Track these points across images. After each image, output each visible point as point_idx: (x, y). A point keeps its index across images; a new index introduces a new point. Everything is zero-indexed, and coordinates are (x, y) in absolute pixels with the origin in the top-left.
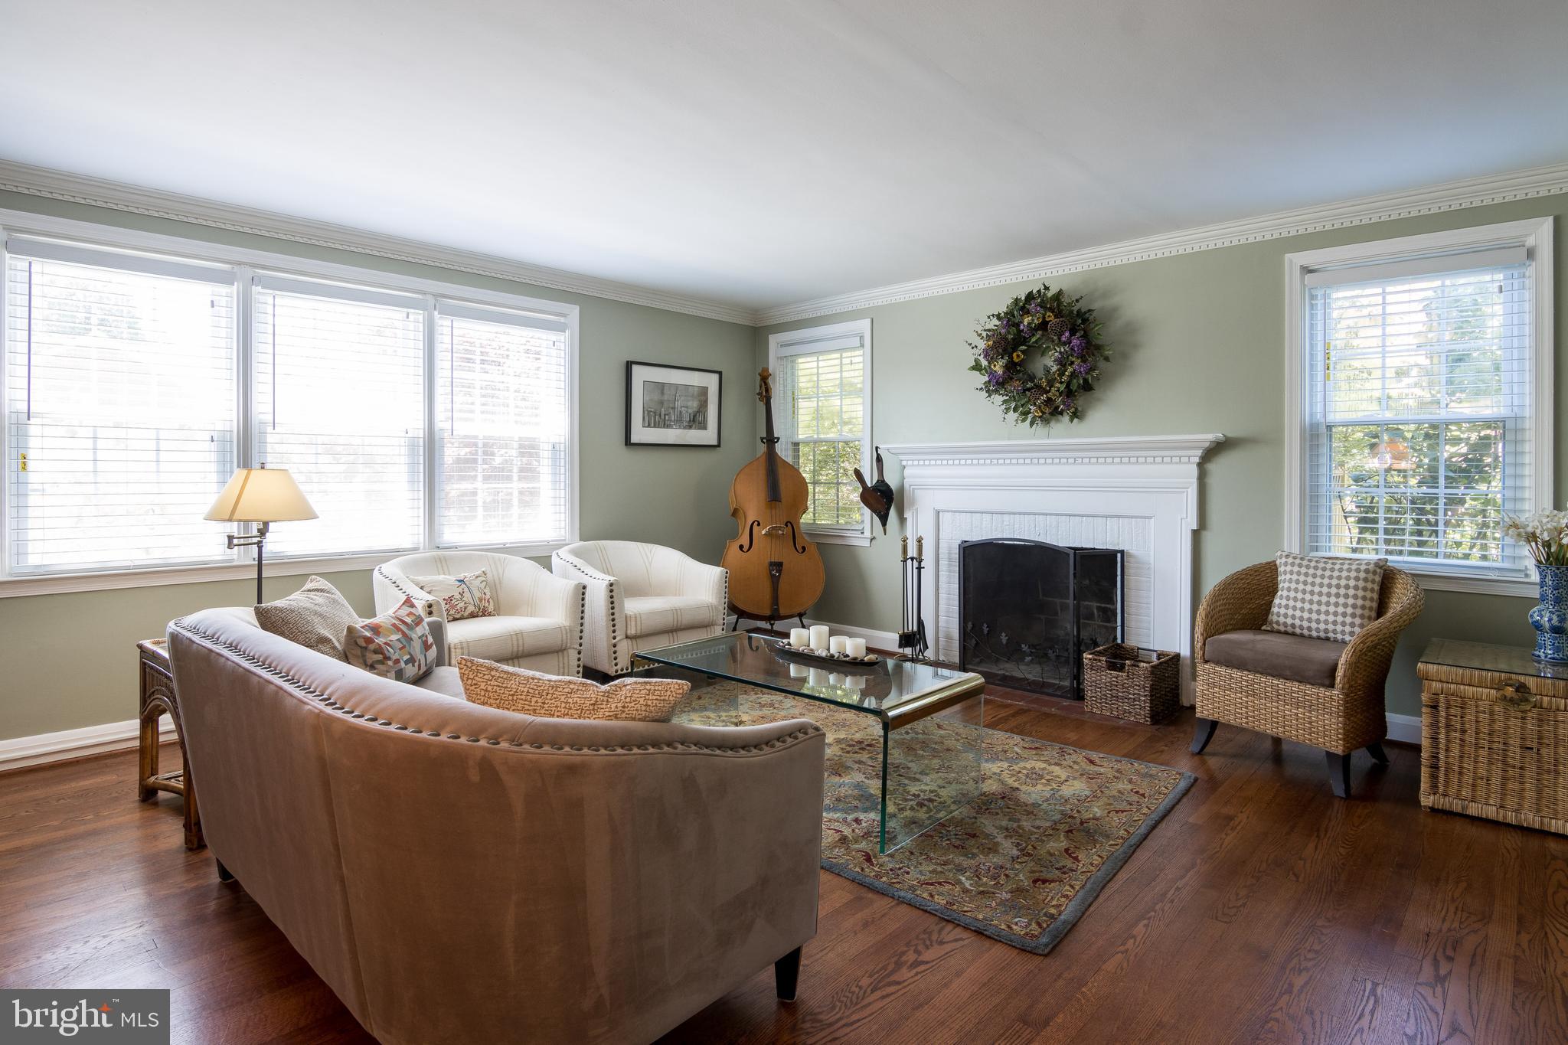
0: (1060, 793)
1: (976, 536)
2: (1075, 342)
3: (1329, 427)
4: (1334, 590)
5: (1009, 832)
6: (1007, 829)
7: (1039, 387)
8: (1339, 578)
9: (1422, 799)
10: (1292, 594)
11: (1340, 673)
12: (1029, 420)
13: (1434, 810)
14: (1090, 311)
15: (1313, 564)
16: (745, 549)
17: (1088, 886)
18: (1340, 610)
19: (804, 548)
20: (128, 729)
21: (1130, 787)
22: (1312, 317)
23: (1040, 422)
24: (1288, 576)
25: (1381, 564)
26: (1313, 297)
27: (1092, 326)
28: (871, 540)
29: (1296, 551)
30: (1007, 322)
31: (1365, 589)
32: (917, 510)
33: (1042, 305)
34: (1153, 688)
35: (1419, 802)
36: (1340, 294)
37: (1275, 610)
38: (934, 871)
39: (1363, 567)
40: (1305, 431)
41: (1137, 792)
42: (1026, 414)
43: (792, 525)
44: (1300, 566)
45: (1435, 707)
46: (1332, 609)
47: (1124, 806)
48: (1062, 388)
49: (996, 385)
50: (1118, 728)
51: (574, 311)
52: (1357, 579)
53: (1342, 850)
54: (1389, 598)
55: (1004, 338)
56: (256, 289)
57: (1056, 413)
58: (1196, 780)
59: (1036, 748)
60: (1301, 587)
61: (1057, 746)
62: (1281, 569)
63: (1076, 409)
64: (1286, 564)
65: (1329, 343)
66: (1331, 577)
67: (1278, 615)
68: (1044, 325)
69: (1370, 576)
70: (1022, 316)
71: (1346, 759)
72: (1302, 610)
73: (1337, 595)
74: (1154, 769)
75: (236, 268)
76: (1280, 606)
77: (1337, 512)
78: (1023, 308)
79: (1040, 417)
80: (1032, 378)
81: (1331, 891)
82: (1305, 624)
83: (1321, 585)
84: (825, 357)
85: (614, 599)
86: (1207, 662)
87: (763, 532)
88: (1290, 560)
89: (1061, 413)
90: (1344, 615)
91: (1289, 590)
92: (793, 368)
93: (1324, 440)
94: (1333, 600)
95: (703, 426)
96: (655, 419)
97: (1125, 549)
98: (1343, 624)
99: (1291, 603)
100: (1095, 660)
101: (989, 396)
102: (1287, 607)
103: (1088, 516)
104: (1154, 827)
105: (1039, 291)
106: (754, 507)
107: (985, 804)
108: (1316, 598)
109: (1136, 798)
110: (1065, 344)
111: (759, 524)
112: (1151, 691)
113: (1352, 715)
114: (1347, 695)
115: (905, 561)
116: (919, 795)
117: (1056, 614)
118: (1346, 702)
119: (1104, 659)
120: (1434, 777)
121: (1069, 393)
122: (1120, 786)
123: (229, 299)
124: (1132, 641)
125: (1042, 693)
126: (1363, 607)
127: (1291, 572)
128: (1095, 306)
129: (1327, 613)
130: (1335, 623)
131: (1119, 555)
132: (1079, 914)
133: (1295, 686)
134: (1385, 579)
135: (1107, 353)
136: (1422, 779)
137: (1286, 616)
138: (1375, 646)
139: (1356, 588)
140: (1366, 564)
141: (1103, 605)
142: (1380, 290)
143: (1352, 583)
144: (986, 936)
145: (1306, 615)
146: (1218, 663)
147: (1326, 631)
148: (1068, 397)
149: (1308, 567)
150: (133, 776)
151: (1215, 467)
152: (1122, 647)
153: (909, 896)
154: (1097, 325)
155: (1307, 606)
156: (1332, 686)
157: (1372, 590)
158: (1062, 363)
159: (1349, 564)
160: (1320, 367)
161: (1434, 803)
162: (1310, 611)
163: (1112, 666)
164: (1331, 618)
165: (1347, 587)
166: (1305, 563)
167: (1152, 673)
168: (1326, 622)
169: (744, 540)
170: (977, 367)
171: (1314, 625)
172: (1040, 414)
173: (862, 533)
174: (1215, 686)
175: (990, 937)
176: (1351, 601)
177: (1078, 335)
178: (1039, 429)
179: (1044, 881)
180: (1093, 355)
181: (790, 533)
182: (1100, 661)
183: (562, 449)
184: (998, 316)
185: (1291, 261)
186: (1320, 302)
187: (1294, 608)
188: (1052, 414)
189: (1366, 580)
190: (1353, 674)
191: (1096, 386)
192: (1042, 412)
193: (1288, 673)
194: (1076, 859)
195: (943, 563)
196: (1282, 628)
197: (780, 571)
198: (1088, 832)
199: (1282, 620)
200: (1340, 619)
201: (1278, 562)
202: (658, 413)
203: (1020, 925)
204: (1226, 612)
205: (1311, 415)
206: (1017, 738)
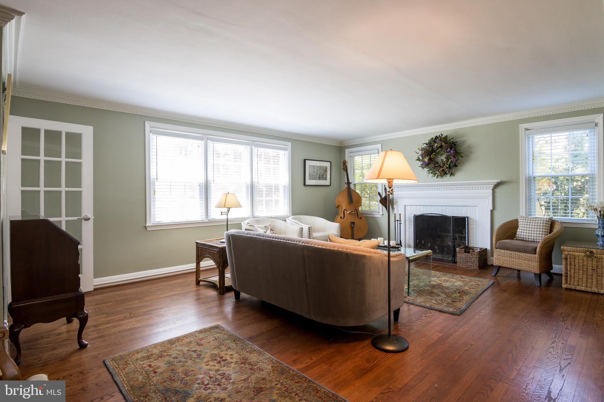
0: (454, 284)
1: (418, 213)
2: (452, 152)
3: (534, 178)
4: (536, 227)
5: (442, 293)
6: (442, 292)
7: (440, 166)
8: (538, 223)
9: (563, 286)
10: (523, 228)
11: (538, 250)
12: (436, 176)
13: (566, 289)
14: (456, 142)
15: (529, 219)
16: (342, 218)
17: (467, 303)
18: (538, 232)
19: (361, 218)
20: (193, 266)
21: (475, 283)
22: (528, 144)
23: (440, 177)
24: (522, 223)
25: (551, 219)
26: (529, 138)
27: (457, 146)
28: (382, 215)
29: (524, 215)
30: (429, 145)
31: (546, 226)
32: (398, 205)
33: (441, 140)
34: (479, 258)
35: (562, 287)
36: (538, 136)
37: (518, 233)
38: (424, 300)
39: (545, 220)
40: (526, 179)
41: (477, 284)
42: (435, 174)
43: (357, 210)
44: (525, 220)
45: (566, 259)
46: (535, 232)
47: (474, 287)
48: (448, 166)
49: (425, 165)
50: (468, 270)
51: (289, 144)
52: (543, 223)
53: (538, 297)
54: (553, 229)
55: (428, 150)
56: (209, 141)
57: (445, 174)
58: (494, 282)
59: (444, 275)
60: (526, 226)
61: (451, 274)
62: (519, 221)
63: (452, 172)
64: (521, 219)
65: (534, 152)
66: (535, 223)
67: (519, 234)
68: (441, 146)
69: (547, 222)
70: (434, 143)
71: (540, 275)
72: (526, 233)
73: (537, 228)
74: (482, 279)
75: (203, 136)
76: (519, 232)
77: (537, 204)
78: (434, 141)
79: (440, 175)
80: (437, 163)
81: (535, 305)
82: (527, 237)
83: (532, 225)
84: (365, 156)
85: (310, 232)
86: (497, 248)
87: (348, 213)
88: (522, 218)
89: (447, 174)
90: (539, 234)
91: (522, 227)
92: (353, 160)
93: (533, 181)
94: (536, 230)
95: (326, 179)
96: (312, 178)
97: (469, 216)
98: (539, 237)
99: (523, 231)
100: (460, 250)
101: (423, 169)
102: (521, 232)
103: (456, 206)
104: (483, 292)
105: (439, 136)
106: (344, 205)
107: (434, 286)
108: (530, 229)
109: (477, 286)
110: (448, 152)
111: (346, 210)
112: (479, 259)
113: (542, 262)
114: (540, 256)
115: (395, 221)
116: (413, 285)
117: (444, 238)
118: (540, 258)
119: (463, 250)
120: (566, 279)
121: (450, 168)
122: (472, 283)
123: (202, 145)
124: (471, 245)
125: (442, 262)
126: (545, 232)
127: (523, 222)
128: (457, 140)
129: (534, 234)
130: (536, 236)
131: (467, 218)
132: (466, 308)
133: (524, 254)
134: (552, 223)
135: (462, 155)
136: (563, 280)
137: (521, 235)
138: (548, 242)
139: (543, 226)
140: (546, 219)
141: (460, 235)
142: (549, 135)
143: (542, 224)
144: (442, 312)
145: (527, 234)
146: (500, 249)
147: (534, 239)
148: (449, 169)
149: (528, 220)
150: (194, 279)
151: (497, 190)
152: (468, 247)
153: (419, 304)
154: (459, 146)
155: (528, 232)
156: (535, 253)
157: (548, 227)
158: (448, 158)
159: (541, 219)
160: (531, 159)
161: (566, 287)
162: (529, 233)
163: (465, 252)
164: (535, 235)
165: (540, 226)
166: (527, 219)
167: (479, 253)
168: (534, 236)
169: (342, 215)
170: (418, 159)
171: (530, 237)
172: (440, 174)
173: (379, 213)
174: (499, 256)
175: (444, 312)
176: (541, 230)
177: (453, 149)
178: (440, 179)
179: (455, 302)
180: (458, 155)
181: (357, 213)
182: (462, 250)
183: (286, 187)
184: (426, 144)
185: (521, 127)
186: (531, 139)
187: (524, 232)
188: (444, 174)
189: (546, 223)
190: (542, 250)
191: (458, 165)
192: (440, 173)
193: (522, 250)
194: (463, 298)
195: (407, 222)
196: (520, 239)
197: (354, 225)
198: (465, 292)
199: (520, 236)
200: (538, 235)
201: (518, 219)
202: (313, 175)
203: (451, 310)
204: (502, 234)
205: (528, 174)
206: (438, 272)
